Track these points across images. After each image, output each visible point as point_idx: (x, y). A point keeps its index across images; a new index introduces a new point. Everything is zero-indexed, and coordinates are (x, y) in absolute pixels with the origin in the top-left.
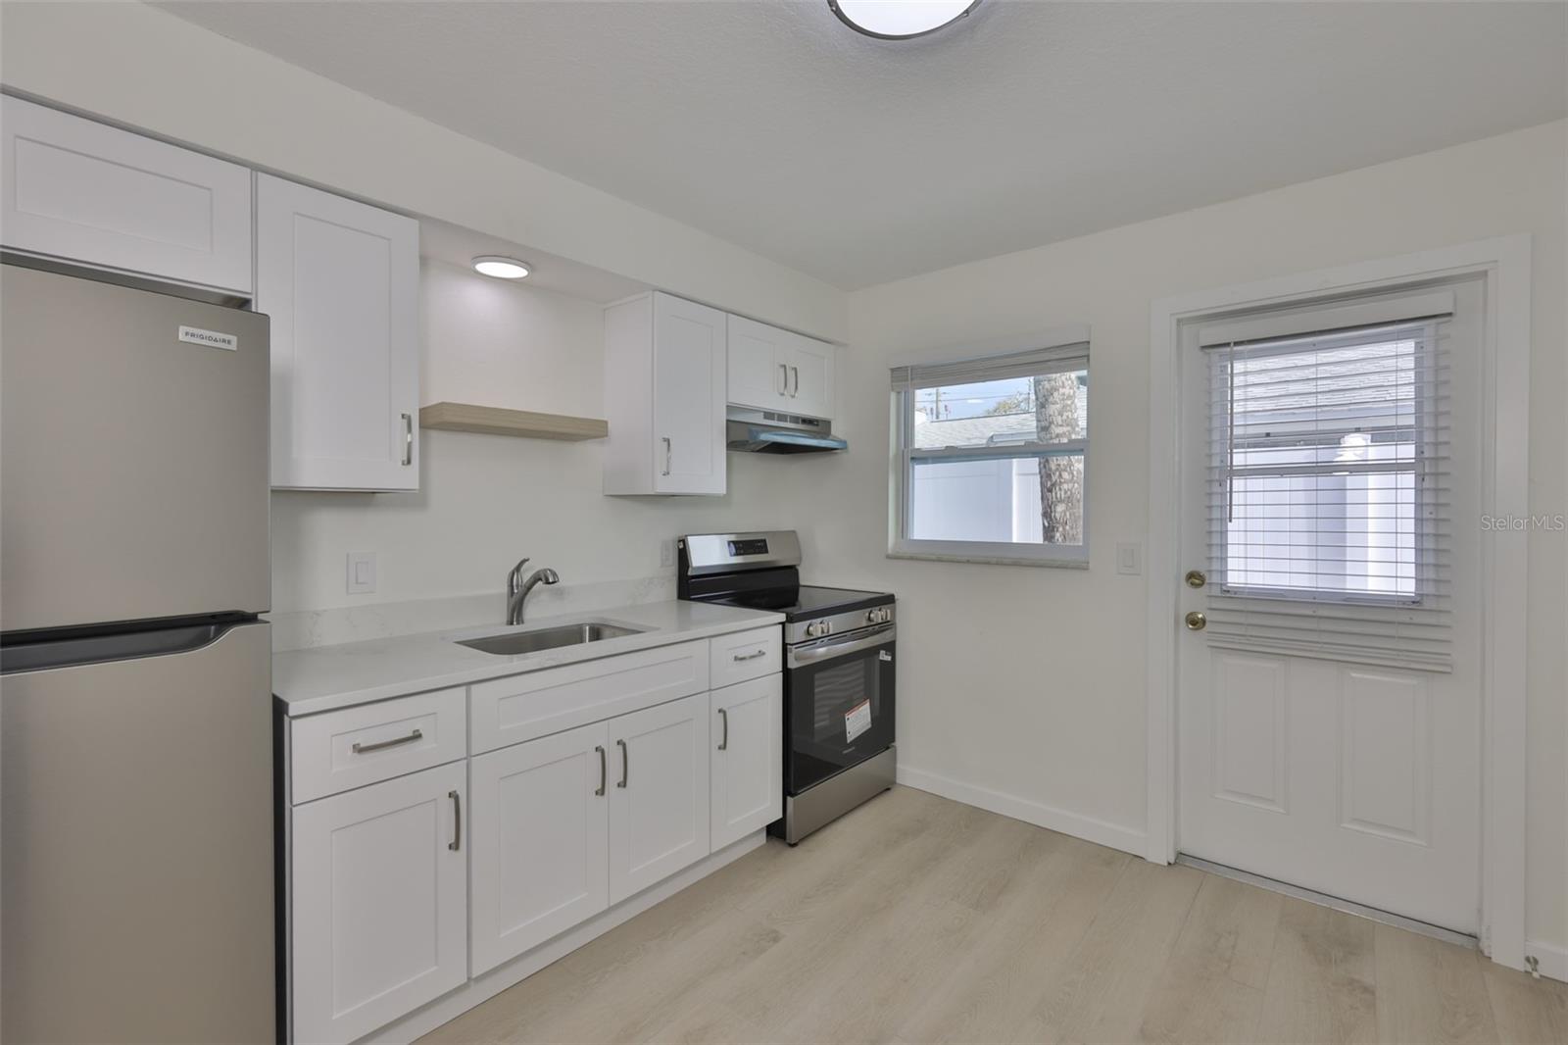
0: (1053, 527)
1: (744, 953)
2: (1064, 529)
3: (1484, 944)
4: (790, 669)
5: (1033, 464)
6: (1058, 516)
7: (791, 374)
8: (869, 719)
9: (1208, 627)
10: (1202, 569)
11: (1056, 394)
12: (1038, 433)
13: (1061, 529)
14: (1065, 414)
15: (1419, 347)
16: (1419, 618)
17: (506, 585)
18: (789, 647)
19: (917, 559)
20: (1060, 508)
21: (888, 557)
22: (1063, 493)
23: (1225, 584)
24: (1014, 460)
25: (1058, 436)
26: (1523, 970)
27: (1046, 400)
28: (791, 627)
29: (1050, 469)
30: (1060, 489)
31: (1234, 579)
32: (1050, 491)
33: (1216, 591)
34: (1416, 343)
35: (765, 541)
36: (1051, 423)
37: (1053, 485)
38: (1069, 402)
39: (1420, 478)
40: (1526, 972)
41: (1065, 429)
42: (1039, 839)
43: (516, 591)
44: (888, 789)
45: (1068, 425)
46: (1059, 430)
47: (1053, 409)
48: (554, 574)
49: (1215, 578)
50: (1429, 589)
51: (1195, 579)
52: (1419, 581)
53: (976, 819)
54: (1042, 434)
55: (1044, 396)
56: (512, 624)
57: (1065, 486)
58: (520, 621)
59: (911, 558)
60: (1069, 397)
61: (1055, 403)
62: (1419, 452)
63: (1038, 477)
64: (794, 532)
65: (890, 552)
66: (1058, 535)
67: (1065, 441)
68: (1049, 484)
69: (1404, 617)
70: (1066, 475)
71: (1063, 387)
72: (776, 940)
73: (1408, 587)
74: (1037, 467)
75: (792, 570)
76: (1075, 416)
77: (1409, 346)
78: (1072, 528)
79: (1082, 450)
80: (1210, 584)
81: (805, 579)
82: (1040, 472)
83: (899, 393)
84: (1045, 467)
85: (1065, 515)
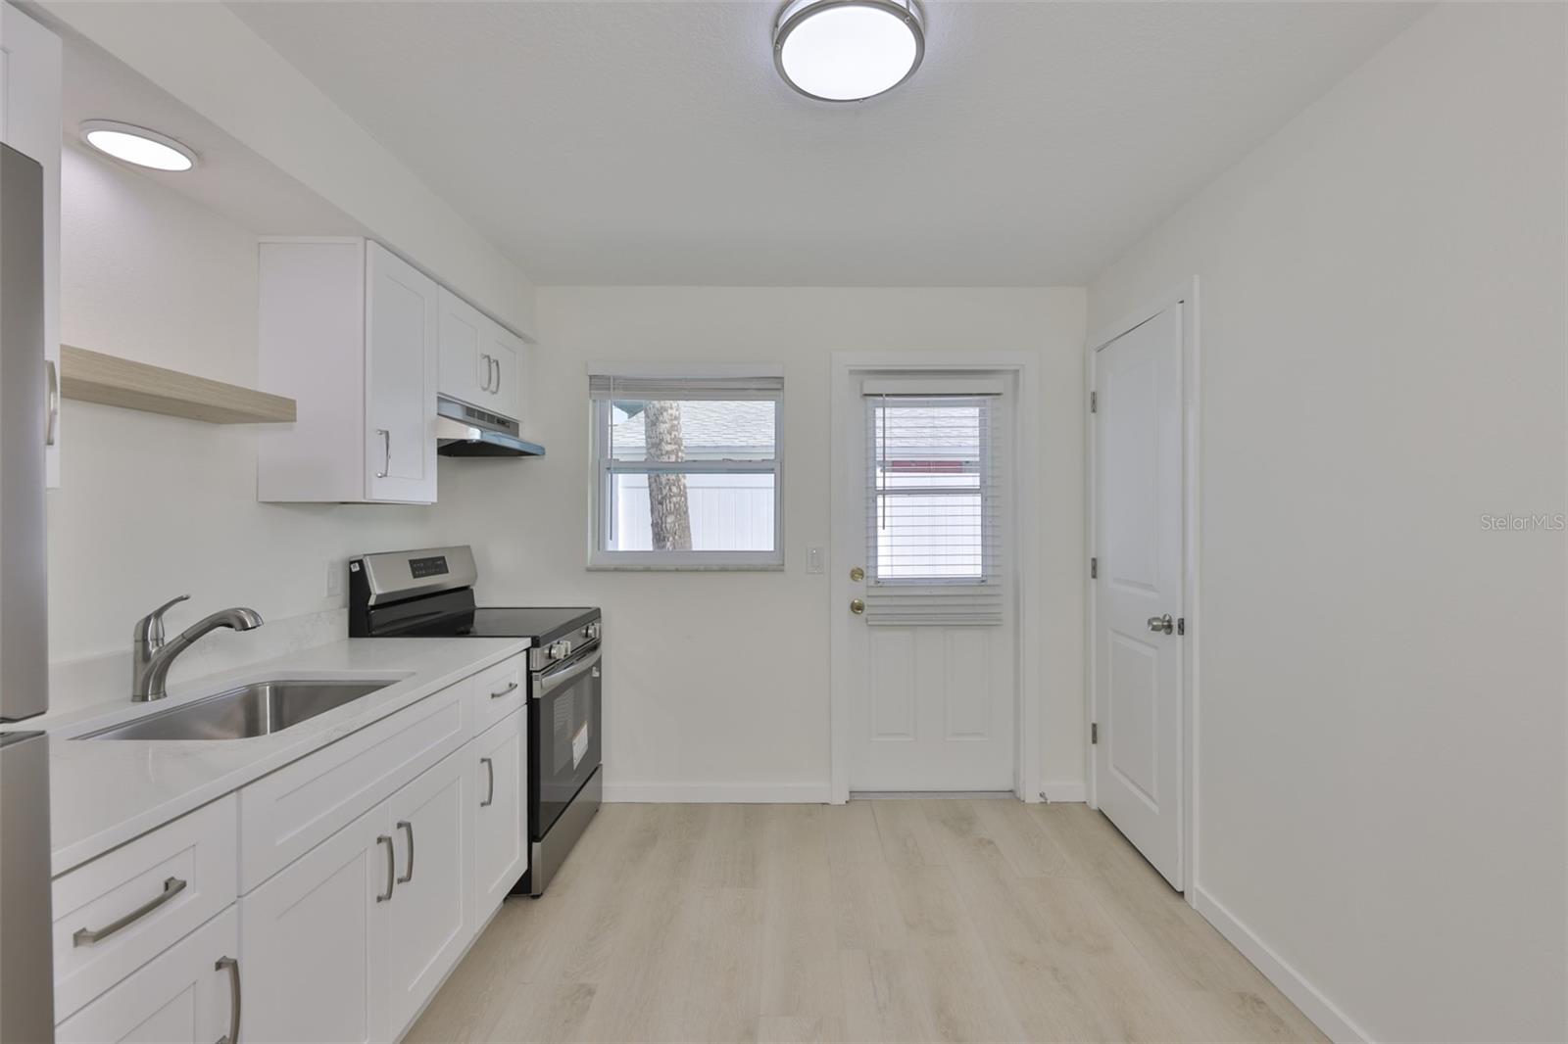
0: (664, 537)
1: (566, 1021)
2: (674, 538)
3: (1018, 795)
4: (538, 699)
5: (643, 479)
6: (668, 526)
7: (494, 365)
8: (586, 742)
9: (867, 610)
10: (862, 566)
11: (665, 414)
12: (648, 449)
13: (671, 539)
14: (673, 433)
15: (982, 413)
16: (986, 591)
17: (132, 639)
18: (534, 674)
19: (623, 570)
20: (670, 519)
21: (589, 570)
22: (672, 505)
23: (877, 577)
24: (620, 476)
25: (667, 452)
26: (1038, 801)
27: (657, 418)
28: (535, 652)
29: (661, 483)
30: (670, 502)
31: (883, 572)
32: (661, 503)
33: (872, 583)
34: (980, 411)
35: (443, 558)
36: (661, 440)
37: (664, 498)
38: (676, 422)
39: (984, 500)
40: (1042, 803)
41: (674, 447)
42: (752, 813)
43: (153, 650)
44: (597, 811)
45: (675, 444)
46: (669, 448)
47: (663, 427)
48: (254, 615)
49: (871, 573)
50: (990, 572)
51: (857, 574)
52: (984, 566)
53: (692, 815)
54: (653, 451)
55: (655, 415)
56: (144, 699)
57: (674, 499)
58: (160, 693)
59: (616, 570)
60: (676, 418)
61: (665, 422)
62: (983, 481)
63: (648, 490)
64: (468, 547)
65: (589, 564)
66: (669, 544)
67: (673, 458)
68: (660, 497)
69: (979, 591)
70: (674, 489)
71: (671, 408)
72: (591, 992)
73: (976, 571)
74: (647, 482)
75: (466, 591)
76: (681, 435)
77: (975, 411)
78: (680, 537)
79: (773, 470)
80: (868, 577)
81: (481, 600)
82: (650, 486)
83: (594, 401)
84: (656, 481)
85: (675, 526)
